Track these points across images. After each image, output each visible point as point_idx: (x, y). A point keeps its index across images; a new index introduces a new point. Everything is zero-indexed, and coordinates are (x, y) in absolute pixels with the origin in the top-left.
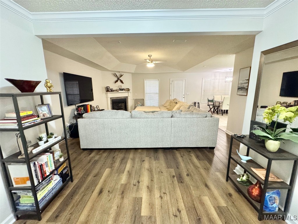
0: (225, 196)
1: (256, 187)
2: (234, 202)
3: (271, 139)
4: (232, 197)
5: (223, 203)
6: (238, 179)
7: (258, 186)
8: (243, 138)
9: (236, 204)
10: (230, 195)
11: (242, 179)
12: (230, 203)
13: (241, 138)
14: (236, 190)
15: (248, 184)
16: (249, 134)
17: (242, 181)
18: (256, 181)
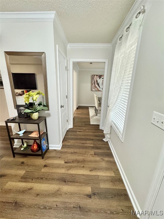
0: (20, 167)
1: (35, 144)
2: (27, 164)
3: (34, 112)
4: (25, 163)
5: (22, 172)
6: (22, 149)
7: (35, 143)
8: (15, 119)
9: (29, 164)
10: (23, 163)
11: (24, 147)
12: (26, 167)
13: (14, 120)
14: (24, 157)
15: (28, 147)
16: (17, 115)
17: (25, 148)
18: (33, 141)
